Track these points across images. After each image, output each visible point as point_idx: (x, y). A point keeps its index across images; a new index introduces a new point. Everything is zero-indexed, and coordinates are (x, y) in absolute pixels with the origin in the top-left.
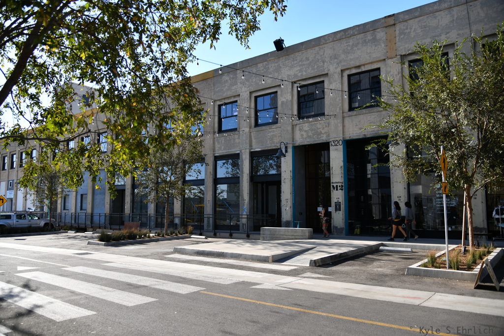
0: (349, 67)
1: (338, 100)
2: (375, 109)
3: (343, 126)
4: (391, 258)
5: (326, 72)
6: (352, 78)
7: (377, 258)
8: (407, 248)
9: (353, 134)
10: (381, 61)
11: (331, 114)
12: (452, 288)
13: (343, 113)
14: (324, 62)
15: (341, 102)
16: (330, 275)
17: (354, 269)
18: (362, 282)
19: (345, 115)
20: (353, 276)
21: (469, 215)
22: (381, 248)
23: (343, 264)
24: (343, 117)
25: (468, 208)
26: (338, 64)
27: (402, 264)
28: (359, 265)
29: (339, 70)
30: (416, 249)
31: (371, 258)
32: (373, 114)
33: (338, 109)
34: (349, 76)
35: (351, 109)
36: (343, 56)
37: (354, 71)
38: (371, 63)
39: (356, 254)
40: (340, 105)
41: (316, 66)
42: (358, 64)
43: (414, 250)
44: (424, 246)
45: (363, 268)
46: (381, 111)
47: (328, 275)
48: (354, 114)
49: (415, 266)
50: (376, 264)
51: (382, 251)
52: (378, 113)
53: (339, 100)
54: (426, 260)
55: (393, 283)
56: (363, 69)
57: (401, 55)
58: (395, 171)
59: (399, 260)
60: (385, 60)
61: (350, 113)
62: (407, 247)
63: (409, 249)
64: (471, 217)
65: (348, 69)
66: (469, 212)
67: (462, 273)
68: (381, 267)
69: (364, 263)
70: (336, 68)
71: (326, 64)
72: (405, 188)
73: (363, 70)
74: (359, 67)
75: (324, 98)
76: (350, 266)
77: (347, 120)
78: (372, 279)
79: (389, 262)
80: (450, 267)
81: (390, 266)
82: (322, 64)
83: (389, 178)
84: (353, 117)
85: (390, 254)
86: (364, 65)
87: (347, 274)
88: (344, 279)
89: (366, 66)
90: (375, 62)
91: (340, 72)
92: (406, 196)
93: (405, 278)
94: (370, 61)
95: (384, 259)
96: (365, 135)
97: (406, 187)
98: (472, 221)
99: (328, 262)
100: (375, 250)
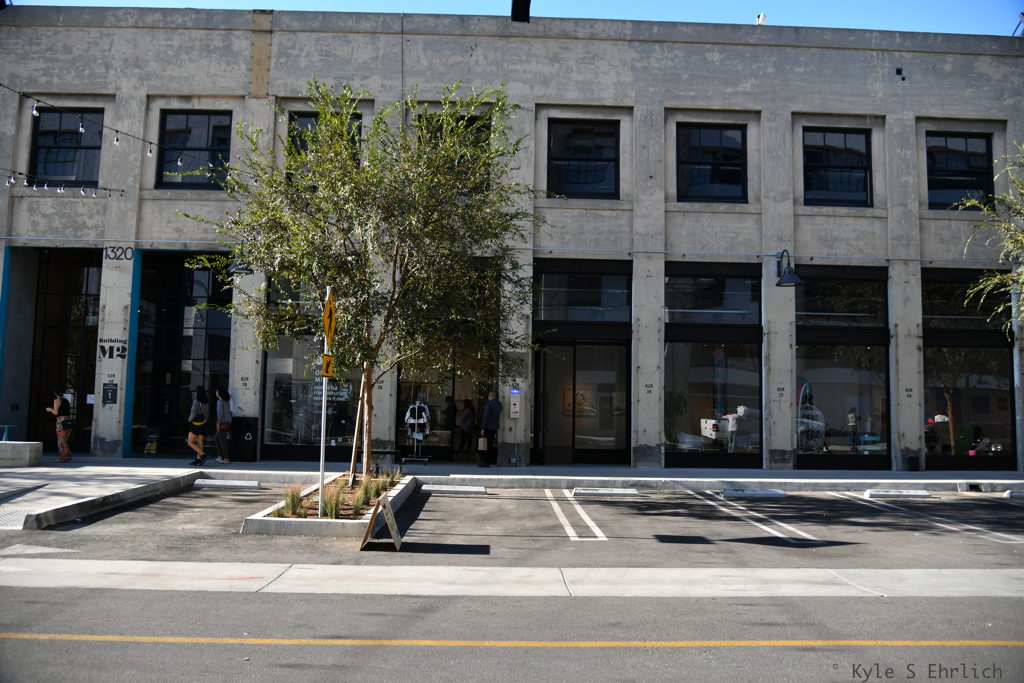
0: (165, 93)
1: (132, 157)
2: (213, 194)
3: (140, 219)
4: (215, 502)
5: (111, 92)
6: (170, 118)
7: (188, 503)
8: (251, 480)
9: (160, 238)
10: (235, 97)
11: (114, 187)
12: (323, 553)
13: (141, 189)
14: (108, 67)
15: (138, 164)
16: (72, 547)
17: (133, 530)
18: (146, 557)
19: (146, 194)
20: (128, 545)
21: (366, 418)
22: (199, 482)
23: (108, 520)
24: (141, 200)
25: (366, 406)
26: (141, 79)
27: (236, 513)
28: (146, 520)
29: (142, 93)
30: (268, 482)
31: (173, 504)
32: (207, 203)
33: (131, 179)
34: (165, 113)
35: (160, 184)
36: (153, 66)
37: (176, 105)
38: (215, 97)
39: (141, 497)
40: (137, 171)
41: (87, 72)
42: (186, 92)
43: (263, 485)
44: (284, 476)
45: (153, 526)
46: (225, 201)
47: (67, 547)
48: (165, 197)
49: (259, 516)
50: (182, 515)
51: (199, 488)
52: (219, 203)
53: (136, 159)
54: (282, 504)
55: (211, 553)
56: (196, 105)
57: (277, 97)
58: (241, 326)
59: (232, 505)
60: (243, 97)
61: (159, 193)
62: (251, 478)
63: (255, 483)
64: (369, 421)
65: (162, 96)
66: (366, 412)
67: (343, 524)
68: (192, 521)
69: (158, 515)
70: (136, 88)
71: (112, 72)
72: (257, 362)
73: (197, 107)
74: (187, 98)
75: (99, 148)
76: (124, 523)
77: (149, 209)
78: (170, 548)
79: (212, 510)
80: (325, 515)
81: (211, 519)
82: (103, 70)
83: (229, 340)
84: (163, 202)
85: (216, 493)
86: (199, 97)
87: (114, 540)
88: (107, 553)
89: (203, 100)
90: (223, 97)
91: (145, 99)
92: (259, 378)
93: (238, 541)
94: (214, 93)
95: (200, 505)
96: (185, 245)
97: (260, 360)
98: (370, 428)
99: (72, 518)
100: (184, 488)
